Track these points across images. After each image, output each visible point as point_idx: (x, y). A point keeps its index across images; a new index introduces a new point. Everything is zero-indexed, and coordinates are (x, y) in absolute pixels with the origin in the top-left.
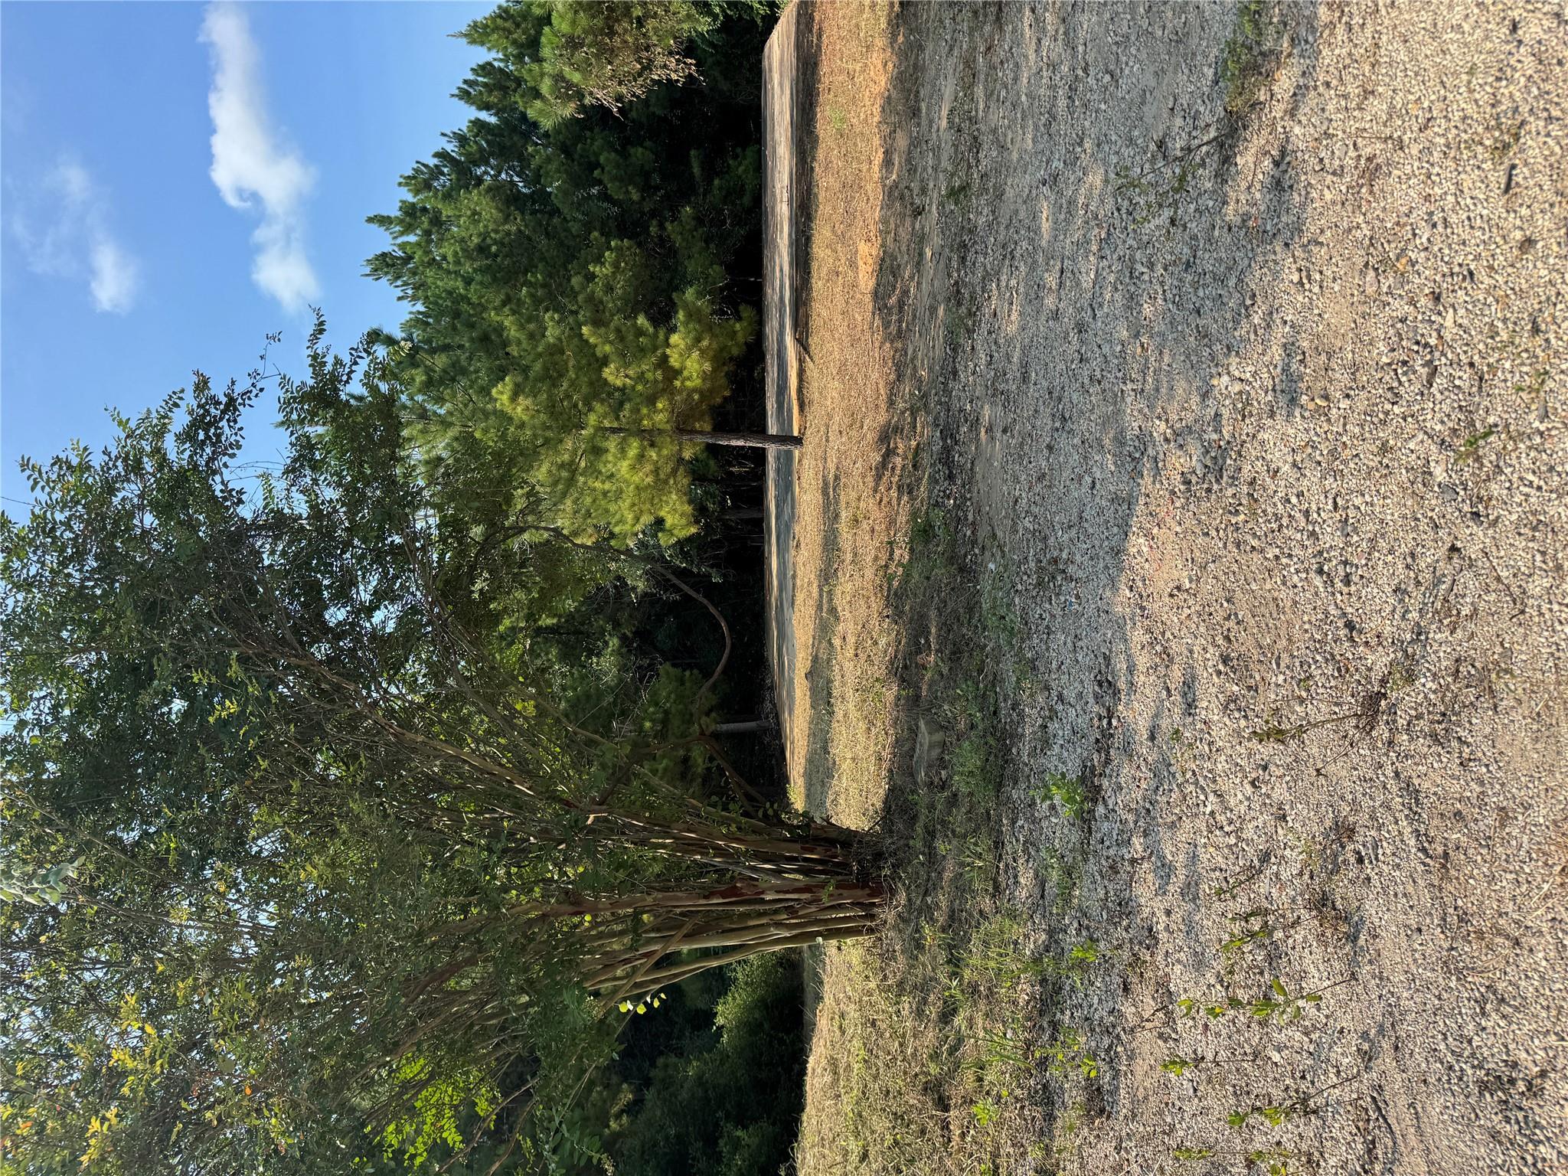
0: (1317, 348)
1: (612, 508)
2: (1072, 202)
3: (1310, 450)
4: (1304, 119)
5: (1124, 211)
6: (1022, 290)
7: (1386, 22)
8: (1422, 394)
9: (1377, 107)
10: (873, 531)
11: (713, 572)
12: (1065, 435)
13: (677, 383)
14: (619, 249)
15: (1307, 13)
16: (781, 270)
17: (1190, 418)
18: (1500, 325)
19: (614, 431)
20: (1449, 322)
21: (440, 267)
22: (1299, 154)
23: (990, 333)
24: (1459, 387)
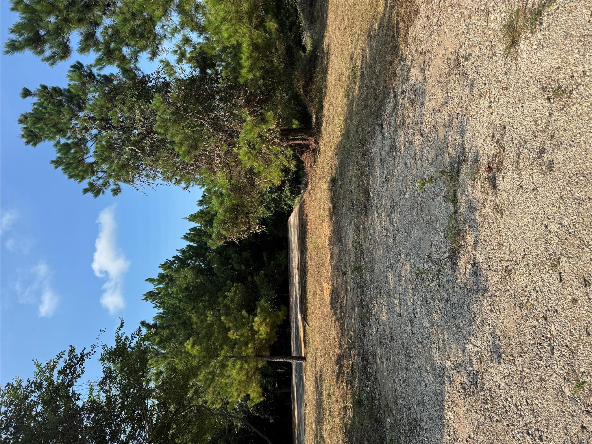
0: (504, 335)
1: (229, 390)
2: (400, 274)
3: (511, 378)
4: (480, 252)
5: (419, 279)
6: (386, 304)
7: (501, 222)
8: (551, 358)
9: (505, 249)
10: (337, 401)
11: (270, 417)
12: (411, 364)
13: (257, 337)
14: (237, 286)
15: (473, 218)
16: (296, 292)
17: (460, 360)
18: (573, 331)
19: (231, 357)
20: (553, 329)
21: (170, 296)
22: (481, 264)
23: (376, 319)
24: (564, 355)
